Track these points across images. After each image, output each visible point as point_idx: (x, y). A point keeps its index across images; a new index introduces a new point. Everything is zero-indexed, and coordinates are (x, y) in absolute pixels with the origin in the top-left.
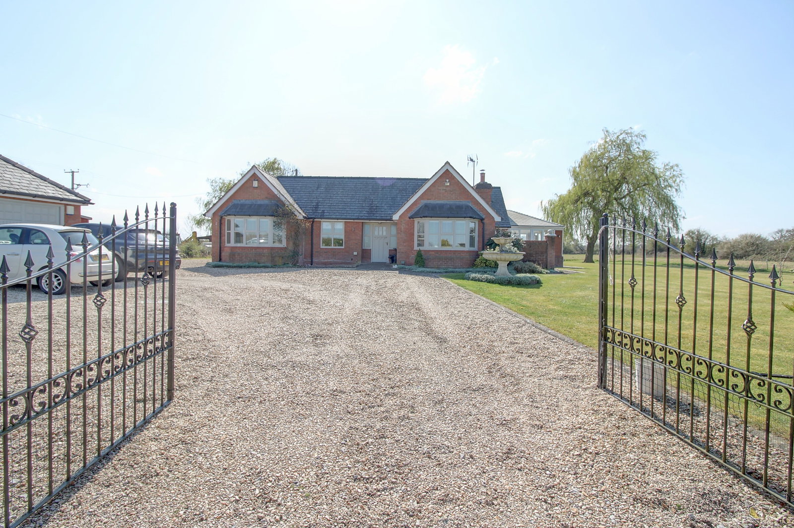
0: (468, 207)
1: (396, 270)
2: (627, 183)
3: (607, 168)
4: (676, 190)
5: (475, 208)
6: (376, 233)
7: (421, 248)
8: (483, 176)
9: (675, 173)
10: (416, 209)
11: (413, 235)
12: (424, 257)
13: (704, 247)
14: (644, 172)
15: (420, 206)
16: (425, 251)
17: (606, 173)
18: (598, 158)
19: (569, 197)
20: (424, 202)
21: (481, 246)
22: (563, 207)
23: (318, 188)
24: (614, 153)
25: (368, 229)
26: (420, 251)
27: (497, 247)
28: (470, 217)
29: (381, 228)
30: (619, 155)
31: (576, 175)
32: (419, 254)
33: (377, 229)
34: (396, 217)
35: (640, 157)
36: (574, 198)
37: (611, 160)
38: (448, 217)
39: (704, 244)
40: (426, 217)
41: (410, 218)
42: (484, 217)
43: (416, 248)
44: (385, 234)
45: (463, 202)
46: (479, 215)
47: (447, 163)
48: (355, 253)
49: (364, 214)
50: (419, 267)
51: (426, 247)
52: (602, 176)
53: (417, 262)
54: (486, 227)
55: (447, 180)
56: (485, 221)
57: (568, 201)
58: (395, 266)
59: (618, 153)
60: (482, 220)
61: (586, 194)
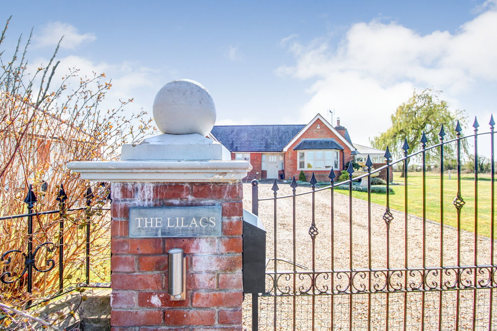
0: (332, 142)
1: (286, 183)
2: (431, 123)
3: (415, 114)
4: (465, 127)
5: (337, 143)
6: (270, 160)
7: (303, 169)
8: (338, 122)
9: (463, 116)
10: (298, 144)
11: (296, 161)
12: (305, 175)
13: (482, 166)
14: (442, 116)
15: (300, 142)
16: (306, 171)
17: (415, 117)
18: (409, 107)
19: (389, 133)
20: (303, 140)
21: (342, 167)
22: (384, 141)
23: (232, 132)
24: (420, 104)
25: (264, 157)
26: (302, 171)
27: (360, 168)
28: (335, 149)
29: (273, 157)
30: (424, 105)
31: (393, 119)
32: (302, 173)
33: (270, 157)
34: (285, 150)
35: (439, 106)
36: (393, 134)
37: (419, 108)
38: (320, 149)
39: (482, 164)
40: (306, 149)
41: (294, 150)
42: (343, 148)
43: (299, 169)
44: (275, 160)
45: (329, 139)
46: (340, 147)
47: (319, 114)
48: (257, 173)
49: (263, 148)
50: (303, 181)
51: (306, 169)
52: (412, 119)
53: (301, 179)
54: (345, 155)
55: (319, 125)
56: (344, 151)
57: (388, 137)
58: (285, 181)
59: (423, 104)
60: (342, 150)
61: (402, 131)
